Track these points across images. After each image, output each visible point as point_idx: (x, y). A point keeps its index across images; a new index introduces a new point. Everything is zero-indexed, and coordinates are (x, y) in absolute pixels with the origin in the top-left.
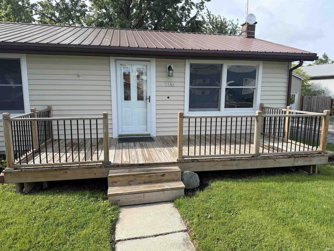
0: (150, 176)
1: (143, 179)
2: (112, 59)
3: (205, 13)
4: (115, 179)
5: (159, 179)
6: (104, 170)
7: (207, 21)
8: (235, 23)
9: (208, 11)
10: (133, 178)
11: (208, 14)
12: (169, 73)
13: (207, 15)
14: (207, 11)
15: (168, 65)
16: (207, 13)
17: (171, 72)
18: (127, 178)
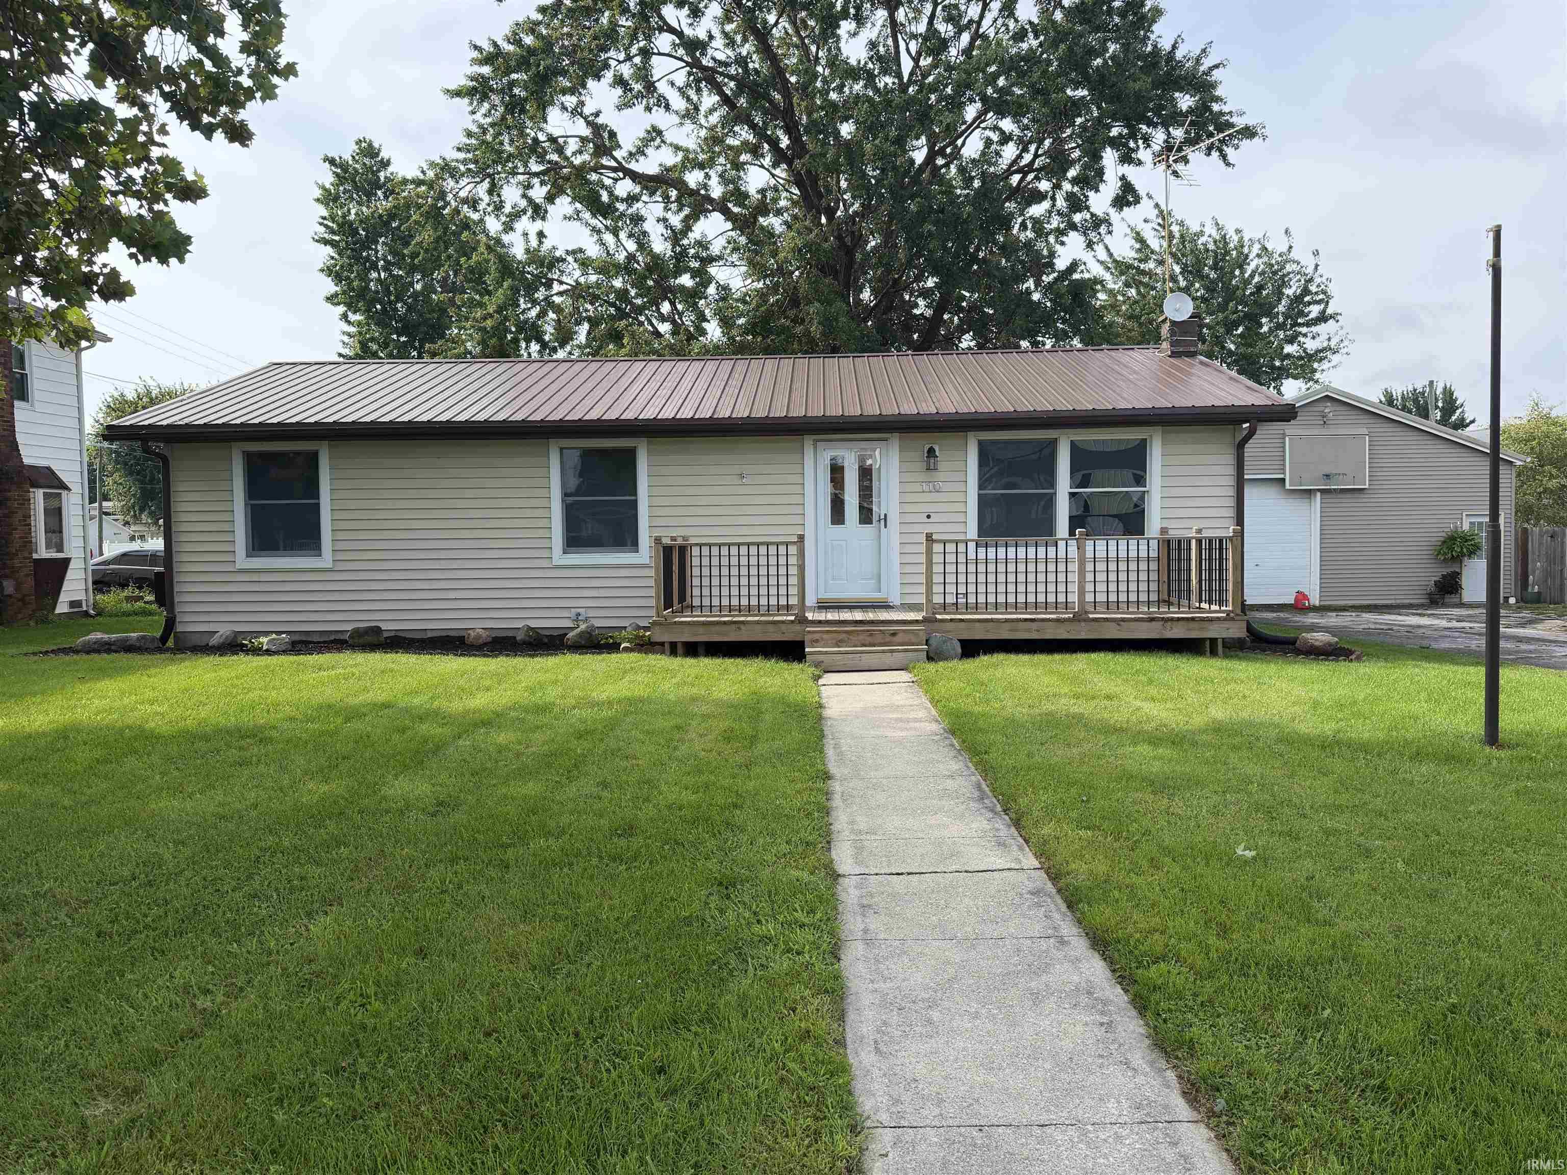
0: (871, 635)
1: (861, 637)
2: (808, 441)
3: (1146, 221)
4: (817, 636)
5: (887, 640)
6: (798, 627)
7: (1161, 246)
8: (1277, 245)
9: (1161, 212)
10: (844, 636)
11: (1160, 221)
12: (928, 463)
13: (1159, 224)
14: (1156, 212)
15: (927, 447)
16: (1157, 216)
17: (932, 461)
18: (835, 635)
